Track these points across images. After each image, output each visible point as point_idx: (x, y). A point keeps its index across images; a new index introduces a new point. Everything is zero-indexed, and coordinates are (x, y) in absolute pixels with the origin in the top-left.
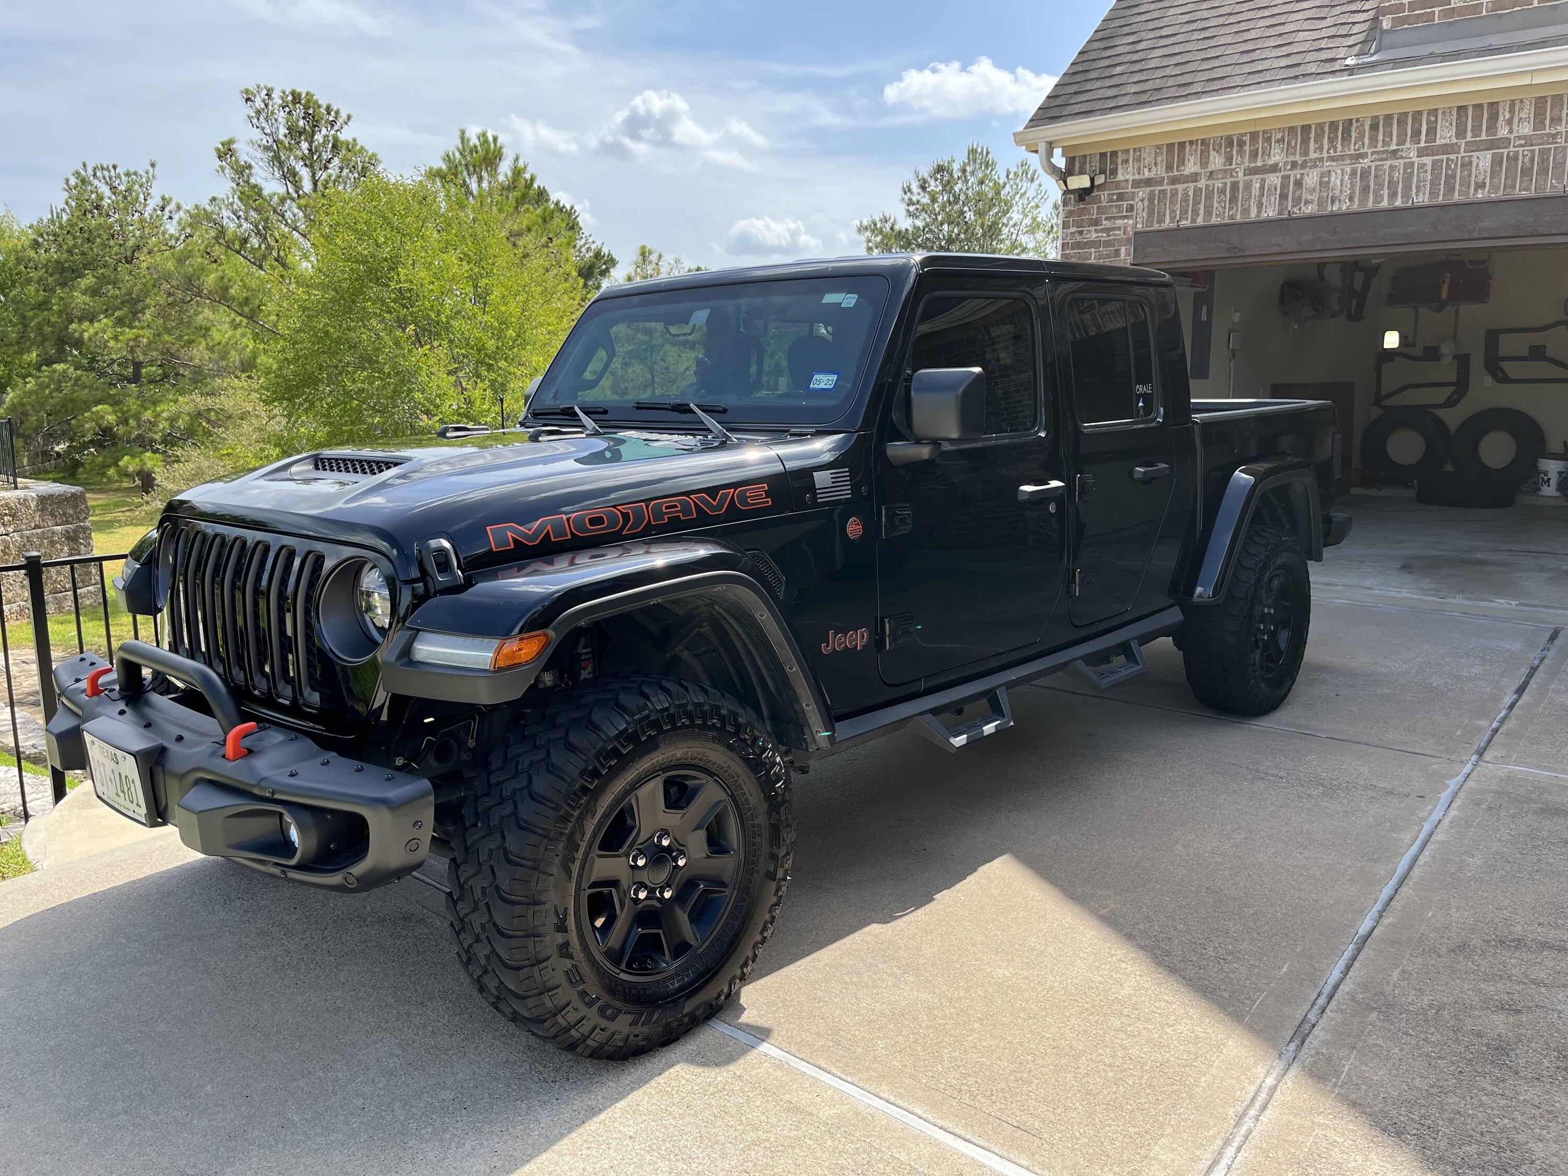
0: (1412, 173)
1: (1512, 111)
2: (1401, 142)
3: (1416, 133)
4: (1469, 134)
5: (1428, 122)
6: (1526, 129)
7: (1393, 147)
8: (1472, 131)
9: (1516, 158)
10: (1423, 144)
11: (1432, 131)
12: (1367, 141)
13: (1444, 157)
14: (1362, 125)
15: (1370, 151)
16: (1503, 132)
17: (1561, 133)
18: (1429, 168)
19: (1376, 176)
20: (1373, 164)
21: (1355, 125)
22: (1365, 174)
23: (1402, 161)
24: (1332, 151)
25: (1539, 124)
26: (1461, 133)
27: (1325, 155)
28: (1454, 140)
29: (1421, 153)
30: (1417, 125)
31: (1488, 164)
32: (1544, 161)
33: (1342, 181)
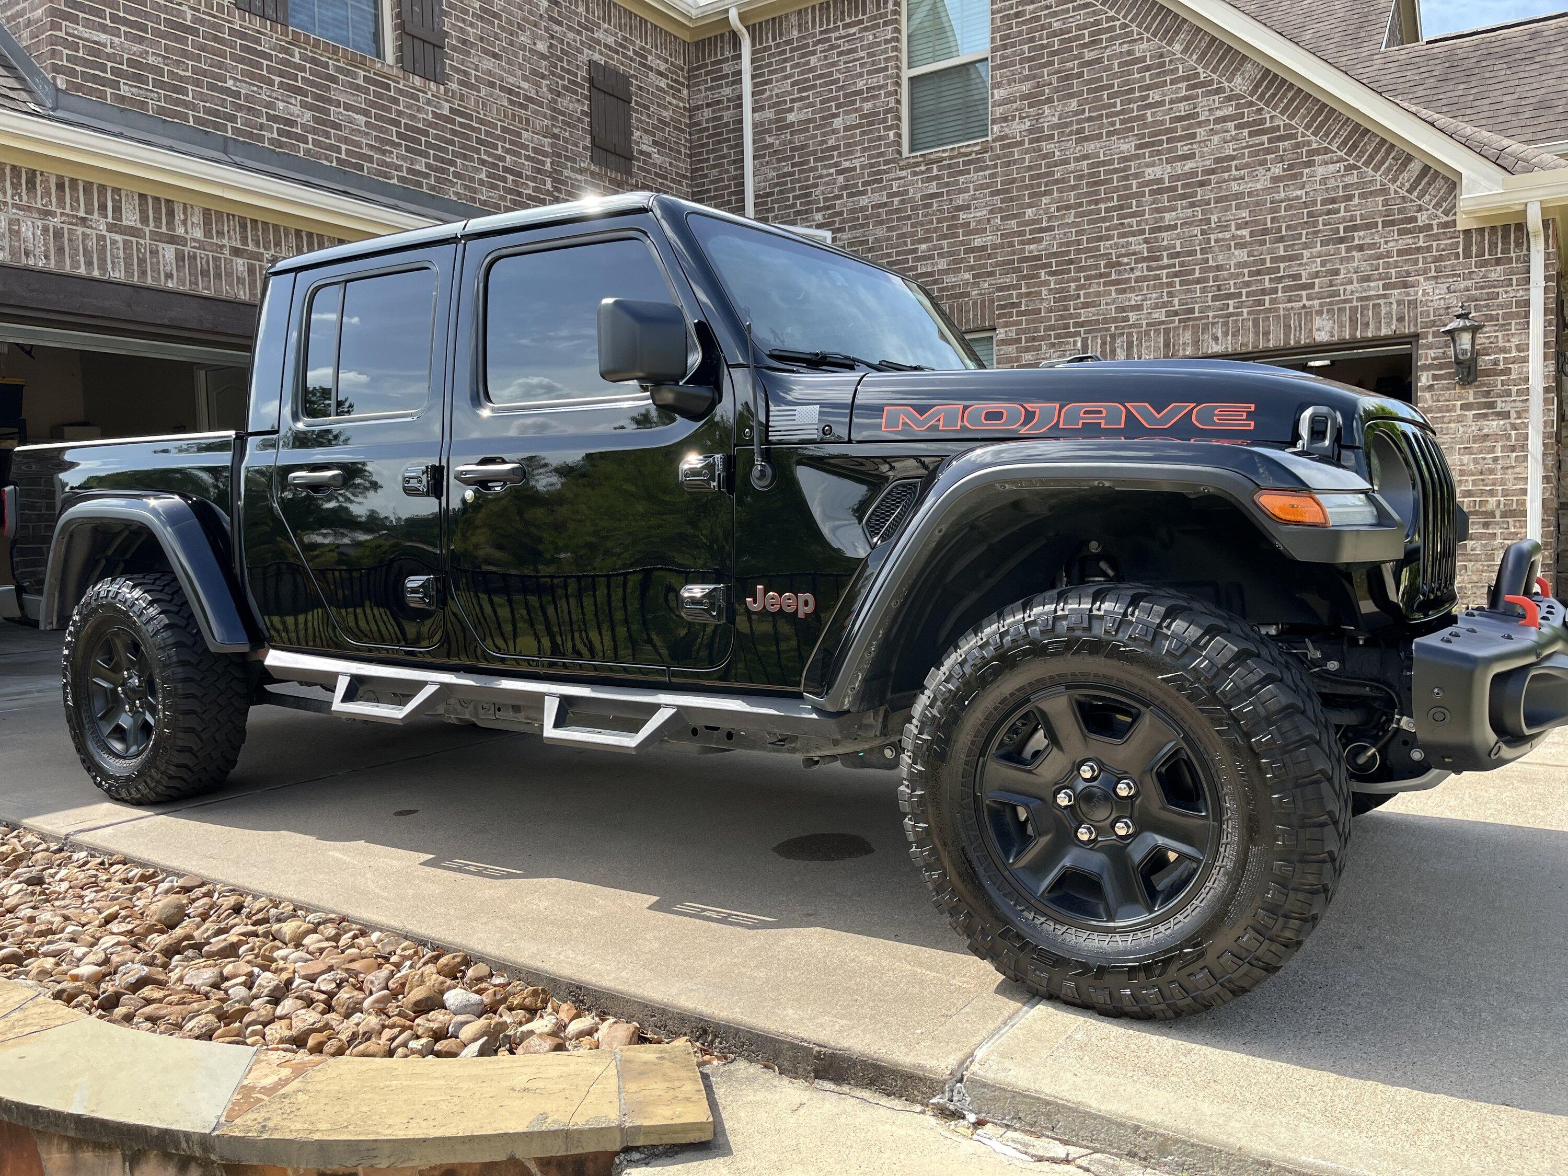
0: (105, 246)
1: (185, 213)
2: (89, 211)
3: (103, 208)
4: (152, 223)
5: (113, 200)
6: (198, 234)
7: (82, 214)
8: (154, 221)
9: (195, 257)
10: (110, 220)
11: (117, 209)
12: (54, 200)
13: (134, 239)
14: (47, 181)
15: (59, 211)
16: (180, 231)
17: (224, 246)
18: (121, 245)
19: (70, 240)
20: (66, 227)
21: (39, 178)
22: (58, 234)
23: (94, 232)
24: (16, 198)
25: (208, 233)
26: (144, 220)
27: (9, 199)
28: (139, 226)
29: (111, 228)
30: (102, 199)
31: (173, 257)
32: (217, 267)
33: (33, 234)
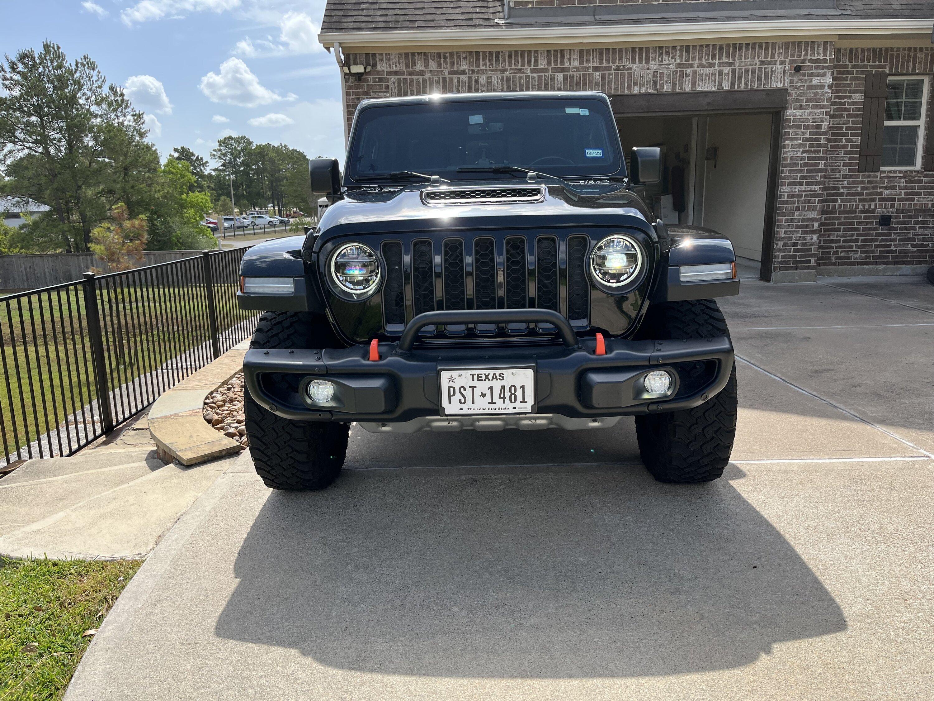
0: (529, 81)
1: (570, 55)
2: (523, 65)
3: (529, 61)
4: (553, 64)
5: (535, 57)
6: (576, 64)
7: (520, 67)
8: (554, 62)
9: (573, 77)
10: (532, 67)
11: (536, 61)
12: (507, 63)
13: (543, 74)
14: (505, 55)
15: (509, 68)
16: (567, 64)
17: (590, 67)
18: (537, 79)
19: (513, 81)
20: (511, 75)
21: (501, 54)
22: (508, 79)
23: (524, 75)
24: (491, 66)
25: (581, 63)
26: (549, 63)
27: (488, 68)
28: (546, 67)
29: (533, 71)
30: (529, 57)
31: (562, 79)
32: (585, 79)
33: (497, 82)
